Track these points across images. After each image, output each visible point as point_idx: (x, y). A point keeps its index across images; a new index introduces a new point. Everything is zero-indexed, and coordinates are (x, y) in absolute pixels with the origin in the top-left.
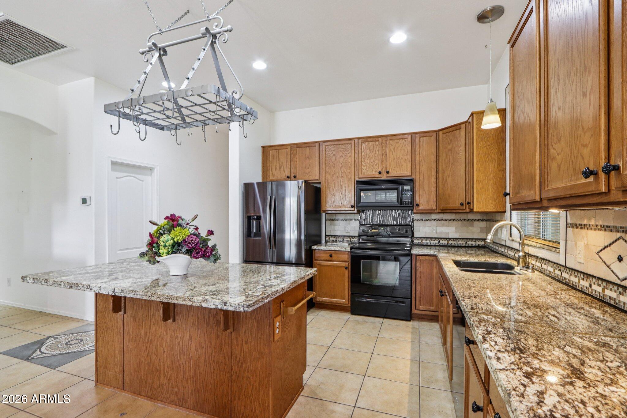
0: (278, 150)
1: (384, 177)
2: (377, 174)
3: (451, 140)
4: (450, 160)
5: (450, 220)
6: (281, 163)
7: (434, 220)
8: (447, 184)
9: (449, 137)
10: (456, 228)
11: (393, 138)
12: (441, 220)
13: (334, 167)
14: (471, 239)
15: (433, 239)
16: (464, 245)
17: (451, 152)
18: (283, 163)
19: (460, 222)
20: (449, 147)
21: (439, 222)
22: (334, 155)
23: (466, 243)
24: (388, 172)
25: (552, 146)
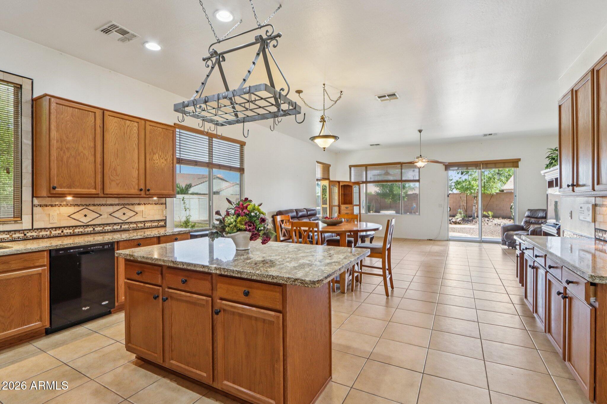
25: (112, 176)
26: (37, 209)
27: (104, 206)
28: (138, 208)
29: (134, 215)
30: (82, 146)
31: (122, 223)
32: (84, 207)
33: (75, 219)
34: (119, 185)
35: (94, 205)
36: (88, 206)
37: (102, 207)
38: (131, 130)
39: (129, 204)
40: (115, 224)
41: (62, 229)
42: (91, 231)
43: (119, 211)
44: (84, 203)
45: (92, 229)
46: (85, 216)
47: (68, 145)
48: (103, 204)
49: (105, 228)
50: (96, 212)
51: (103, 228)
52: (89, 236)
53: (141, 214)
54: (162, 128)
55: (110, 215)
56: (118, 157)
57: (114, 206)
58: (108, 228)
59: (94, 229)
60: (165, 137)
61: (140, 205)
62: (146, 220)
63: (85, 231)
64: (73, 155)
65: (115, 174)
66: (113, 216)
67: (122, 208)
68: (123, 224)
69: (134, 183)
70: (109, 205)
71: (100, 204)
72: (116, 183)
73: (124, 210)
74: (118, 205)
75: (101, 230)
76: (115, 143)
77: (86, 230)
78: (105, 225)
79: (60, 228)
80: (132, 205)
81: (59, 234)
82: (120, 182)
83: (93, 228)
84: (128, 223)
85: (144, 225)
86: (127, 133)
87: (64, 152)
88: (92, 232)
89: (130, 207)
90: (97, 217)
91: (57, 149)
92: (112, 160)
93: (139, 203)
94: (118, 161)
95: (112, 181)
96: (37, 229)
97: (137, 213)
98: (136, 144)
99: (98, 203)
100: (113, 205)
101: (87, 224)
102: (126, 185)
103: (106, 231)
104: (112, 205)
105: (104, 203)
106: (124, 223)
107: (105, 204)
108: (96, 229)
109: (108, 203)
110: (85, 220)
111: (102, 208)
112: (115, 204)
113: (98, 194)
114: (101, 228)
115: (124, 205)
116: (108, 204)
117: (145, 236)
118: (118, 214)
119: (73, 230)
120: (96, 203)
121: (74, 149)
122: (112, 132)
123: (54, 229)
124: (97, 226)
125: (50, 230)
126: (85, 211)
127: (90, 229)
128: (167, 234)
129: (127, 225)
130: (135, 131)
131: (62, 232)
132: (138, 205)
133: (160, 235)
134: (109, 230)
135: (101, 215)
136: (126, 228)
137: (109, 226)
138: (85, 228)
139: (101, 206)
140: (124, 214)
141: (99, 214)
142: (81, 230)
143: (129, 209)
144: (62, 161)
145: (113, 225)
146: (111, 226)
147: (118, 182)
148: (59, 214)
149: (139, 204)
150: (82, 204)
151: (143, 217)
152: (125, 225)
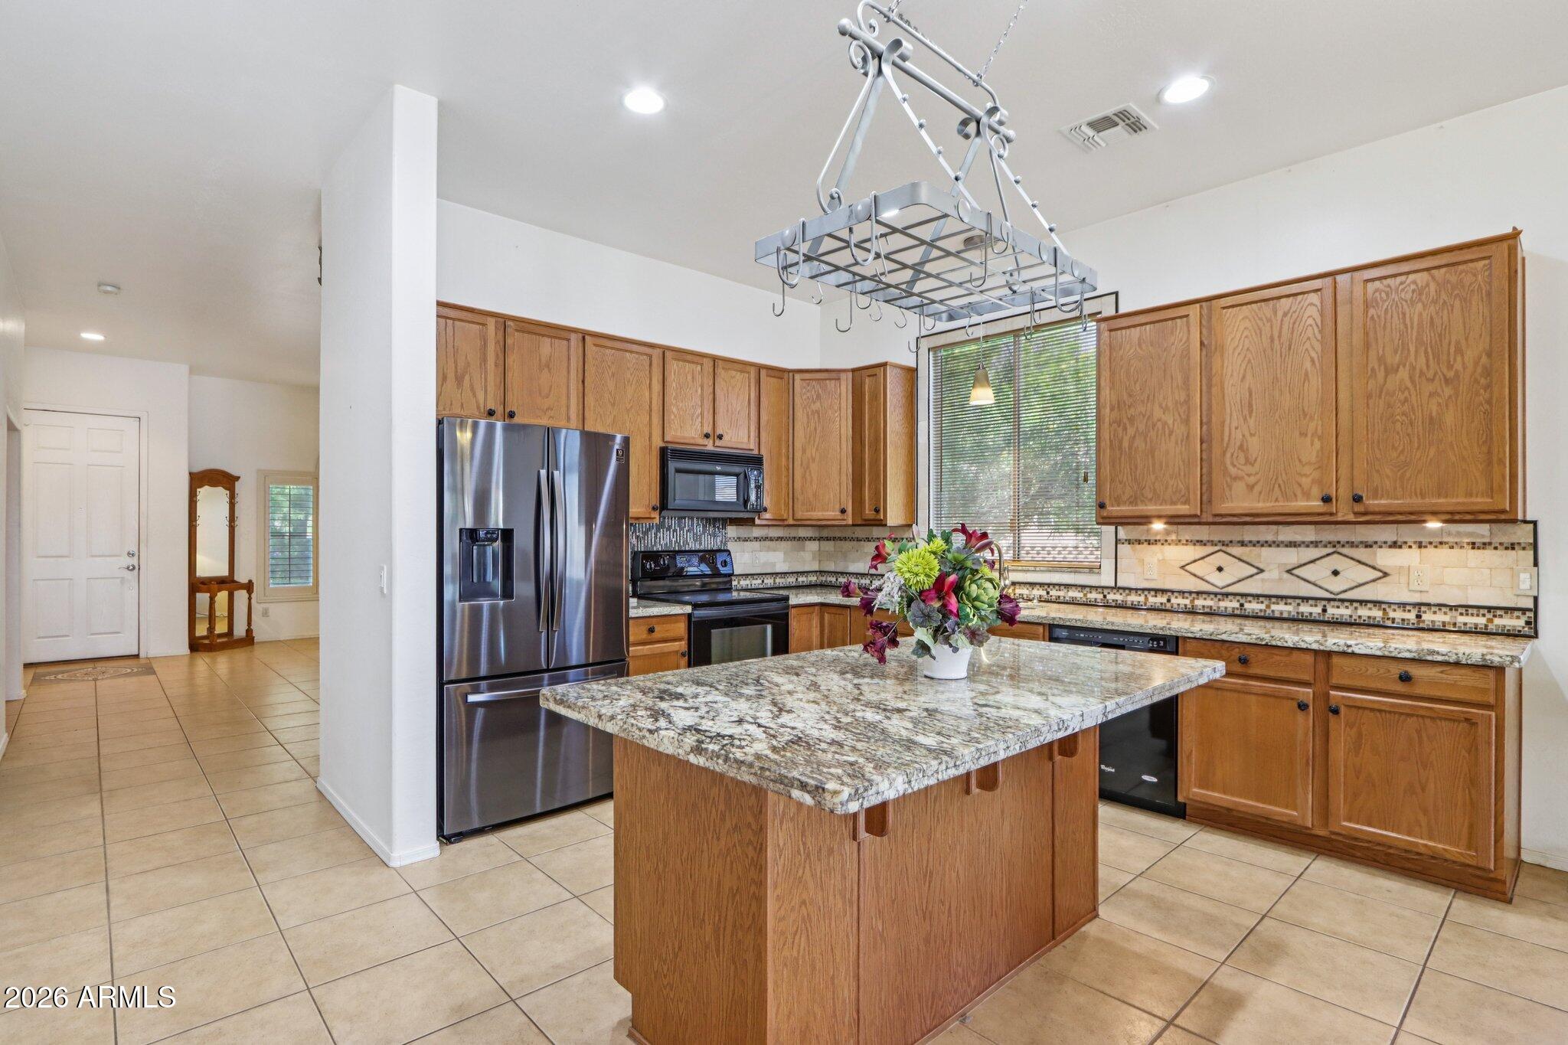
0: (454, 319)
1: (709, 446)
2: (698, 438)
3: (819, 397)
4: (815, 429)
6: (461, 364)
7: (756, 539)
8: (810, 474)
9: (814, 387)
10: (784, 553)
11: (730, 365)
12: (766, 539)
13: (613, 405)
14: (802, 573)
15: (755, 577)
16: (794, 584)
17: (819, 416)
18: (468, 364)
19: (789, 542)
20: (817, 406)
21: (763, 543)
22: (613, 375)
24: (720, 437)
25: (1234, 466)
26: (1124, 549)
27: (1270, 546)
28: (1386, 558)
29: (1374, 581)
30: (1161, 406)
31: (1329, 600)
32: (1216, 548)
33: (1195, 575)
34: (1257, 489)
35: (1242, 544)
36: (1227, 545)
37: (1263, 548)
38: (1294, 323)
39: (1352, 545)
40: (1305, 599)
41: (1169, 594)
42: (1234, 608)
43: (1317, 562)
44: (1216, 539)
45: (1237, 605)
46: (1220, 569)
47: (1132, 411)
48: (1266, 542)
49: (1274, 607)
50: (1248, 560)
51: (1268, 607)
52: (1230, 620)
53: (1403, 580)
54: (1428, 270)
55: (1289, 571)
56: (1251, 412)
57: (1302, 549)
58: (1279, 608)
59: (1242, 605)
60: (1444, 296)
61: (1400, 547)
62: (1425, 601)
63: (1219, 608)
64: (1141, 430)
65: (1242, 460)
66: (1298, 577)
67: (1328, 555)
68: (1332, 603)
69: (1306, 482)
70: (1287, 546)
71: (1258, 542)
72: (1248, 486)
73: (1336, 562)
74: (1316, 546)
75: (1261, 610)
76: (1244, 377)
77: (1222, 604)
78: (1273, 600)
79: (1164, 591)
80: (1366, 547)
81: (1162, 604)
82: (1260, 480)
83: (1238, 601)
84: (1352, 601)
85: (1419, 617)
86: (1280, 337)
87: (1125, 429)
88: (1238, 612)
89: (1361, 553)
90: (1252, 576)
91: (1110, 425)
92: (1234, 424)
93: (1395, 543)
94: (1251, 422)
95: (1236, 478)
96: (1124, 589)
97: (1386, 574)
98: (1313, 361)
99: (1254, 539)
100: (1299, 546)
101: (1225, 590)
102: (1277, 486)
103: (1277, 615)
104: (1292, 544)
105: (1270, 538)
106: (1334, 600)
107: (1274, 542)
108: (1247, 605)
109: (1281, 538)
110: (1220, 580)
111: (1265, 551)
112: (1303, 542)
113: (1195, 516)
114: (1263, 607)
115: (1334, 546)
116: (1282, 542)
117: (1262, 640)
118: (1314, 572)
119: (1192, 601)
120: (1247, 539)
121: (1144, 416)
122: (1235, 349)
123: (1153, 593)
124: (1250, 598)
125: (1146, 593)
126: (1220, 559)
127: (1231, 604)
128: (1357, 651)
129: (1347, 607)
130: (1310, 321)
131: (1169, 601)
132: (1390, 547)
133: (1322, 648)
134: (1285, 615)
135: (1261, 571)
136: (1342, 616)
137: (1286, 604)
138: (1219, 600)
139: (1262, 546)
140: (1336, 573)
141: (1257, 568)
142: (1209, 603)
143: (1352, 559)
144: (1120, 448)
145: (1298, 601)
146: (1290, 604)
147: (1252, 480)
148: (1163, 562)
149: (1395, 545)
150: (1212, 541)
151: (1411, 588)
152: (1338, 607)
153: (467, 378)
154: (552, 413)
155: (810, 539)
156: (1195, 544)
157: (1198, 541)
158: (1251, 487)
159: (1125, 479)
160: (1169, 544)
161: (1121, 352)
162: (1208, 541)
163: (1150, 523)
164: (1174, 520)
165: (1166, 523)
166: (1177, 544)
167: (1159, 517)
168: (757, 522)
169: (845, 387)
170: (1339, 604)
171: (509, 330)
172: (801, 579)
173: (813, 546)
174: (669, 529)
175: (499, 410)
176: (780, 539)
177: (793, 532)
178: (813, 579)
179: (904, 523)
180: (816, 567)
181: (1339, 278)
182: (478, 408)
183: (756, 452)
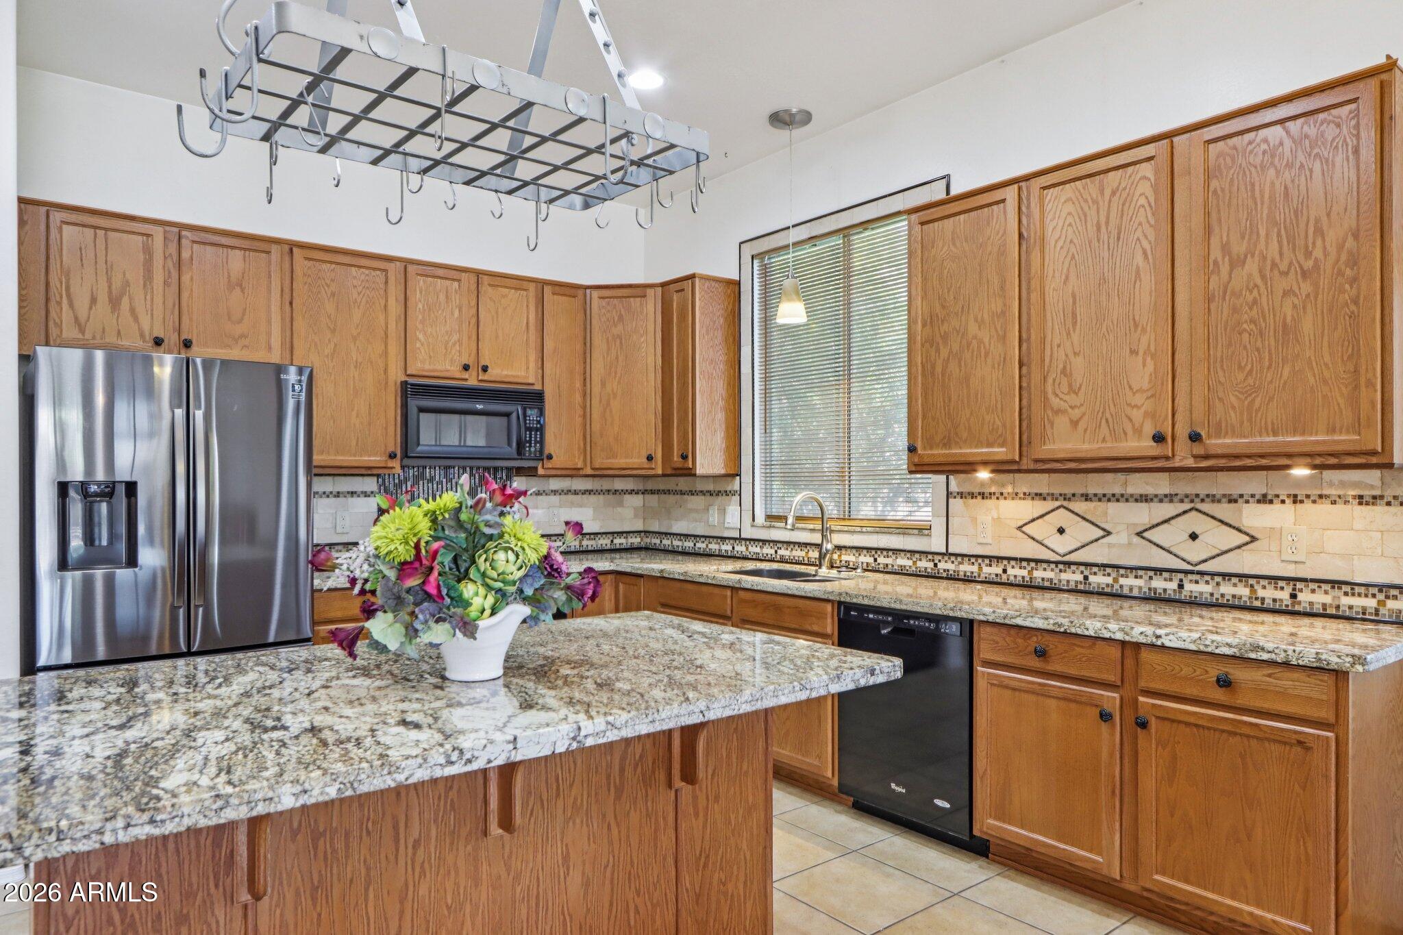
0: (106, 229)
1: (472, 381)
2: (455, 371)
3: (621, 318)
4: (617, 358)
5: (585, 492)
6: (117, 283)
7: (555, 492)
8: (611, 411)
9: (615, 307)
10: (595, 510)
11: (498, 281)
12: (568, 492)
13: (333, 331)
14: (620, 533)
15: (553, 538)
16: (609, 547)
17: (621, 343)
18: (127, 284)
19: (601, 497)
20: (618, 330)
21: (563, 497)
22: (333, 294)
23: (612, 541)
24: (485, 369)
25: (1057, 395)
26: (956, 503)
27: (1118, 500)
28: (1254, 517)
29: (1239, 547)
30: (976, 320)
31: (1186, 572)
32: (1057, 504)
33: (1033, 539)
34: (1082, 425)
35: (1086, 497)
36: (1069, 500)
37: (1109, 504)
38: (1123, 205)
39: (1214, 499)
40: (1159, 571)
41: (1005, 562)
42: (1076, 582)
43: (1173, 522)
44: (1057, 491)
45: (1080, 577)
46: (1061, 531)
47: (945, 328)
48: (1114, 495)
49: (1122, 581)
50: (1093, 520)
51: (1116, 580)
52: (1072, 598)
53: (1274, 547)
54: (1281, 122)
55: (1139, 534)
56: (1075, 324)
57: (1155, 505)
58: (1128, 583)
59: (1086, 578)
60: (1301, 157)
61: (1271, 502)
62: (1300, 575)
63: (1060, 581)
64: (954, 352)
65: (1065, 388)
66: (1150, 541)
67: (1185, 512)
68: (1190, 577)
69: (1137, 415)
70: (1136, 501)
71: (1104, 495)
72: (1071, 421)
73: (1195, 522)
74: (1171, 501)
75: (1108, 585)
76: (1067, 278)
77: (1064, 576)
78: (1122, 571)
79: (999, 559)
80: (1230, 501)
81: (997, 575)
82: (1084, 414)
83: (1082, 572)
84: (1213, 575)
85: (1293, 596)
86: (1107, 223)
87: (938, 351)
88: (1081, 587)
89: (1222, 510)
90: (1097, 540)
91: (923, 345)
92: (1056, 341)
93: (1265, 496)
94: (1075, 337)
95: (1058, 412)
96: (956, 555)
97: (1254, 539)
98: (1145, 253)
99: (1100, 491)
100: (1152, 500)
101: (1066, 559)
102: (1104, 421)
103: (1126, 591)
104: (1144, 499)
105: (1117, 490)
106: (1192, 572)
107: (1122, 495)
108: (1092, 579)
109: (1130, 490)
110: (1061, 545)
111: (1113, 507)
112: (1156, 496)
113: (1013, 462)
114: (1109, 580)
115: (1192, 501)
116: (1132, 496)
117: (1060, 625)
118: (1169, 535)
119: (1030, 572)
120: (1091, 491)
121: (958, 332)
122: (1056, 242)
123: (987, 561)
124: (1095, 569)
125: (980, 560)
126: (1061, 518)
127: (1072, 577)
128: (1168, 644)
129: (1207, 582)
130: (1142, 201)
131: (1005, 571)
132: (1259, 502)
133: (1127, 638)
134: (1135, 593)
135: (1109, 533)
136: (1201, 593)
137: (1136, 577)
138: (1061, 571)
139: (1109, 500)
140: (1194, 537)
141: (1104, 530)
142: (1049, 574)
143: (1213, 517)
144: (933, 374)
145: (1151, 573)
146: (1141, 577)
147: (1076, 413)
148: (997, 521)
149: (1264, 499)
150: (1053, 494)
151: (1284, 558)
152: (1197, 582)
153: (125, 301)
154: (243, 342)
155: (631, 492)
156: (1033, 499)
157: (1036, 494)
158: (1075, 424)
159: (938, 414)
160: (1005, 498)
161: (934, 251)
162: (1048, 494)
163: (975, 471)
164: (1001, 467)
165: (993, 471)
166: (1013, 499)
167: (985, 463)
168: (541, 471)
169: (651, 307)
170: (1197, 577)
171: (184, 241)
172: (617, 541)
173: (637, 500)
174: (431, 480)
175: (172, 339)
176: (589, 492)
177: (606, 484)
178: (636, 540)
179: (723, 472)
180: (639, 526)
181: (1176, 139)
182: (142, 336)
183: (538, 387)
